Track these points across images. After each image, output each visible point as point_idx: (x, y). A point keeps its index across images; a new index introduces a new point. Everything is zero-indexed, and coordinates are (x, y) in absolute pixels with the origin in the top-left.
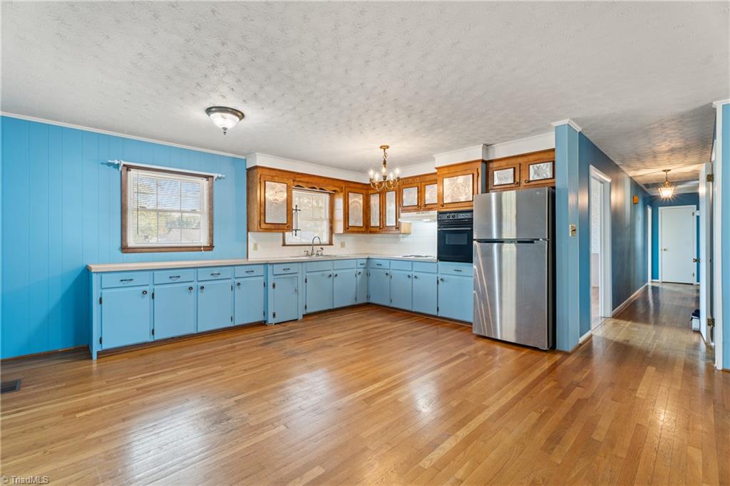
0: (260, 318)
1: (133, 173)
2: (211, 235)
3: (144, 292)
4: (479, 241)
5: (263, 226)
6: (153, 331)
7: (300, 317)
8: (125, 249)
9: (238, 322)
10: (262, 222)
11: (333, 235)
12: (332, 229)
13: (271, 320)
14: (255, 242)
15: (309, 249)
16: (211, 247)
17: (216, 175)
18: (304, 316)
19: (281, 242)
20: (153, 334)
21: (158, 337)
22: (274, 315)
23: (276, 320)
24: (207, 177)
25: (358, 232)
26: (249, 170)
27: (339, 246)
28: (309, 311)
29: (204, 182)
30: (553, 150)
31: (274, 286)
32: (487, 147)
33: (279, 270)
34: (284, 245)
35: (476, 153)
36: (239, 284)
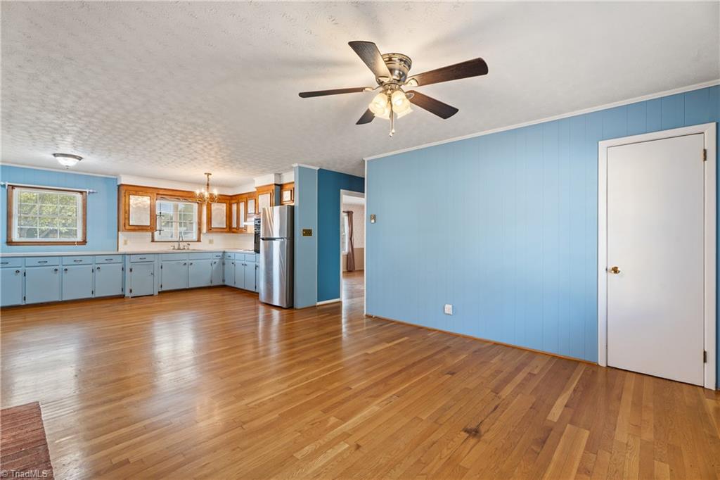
0: (119, 292)
1: (16, 191)
2: (85, 234)
3: (18, 272)
4: (263, 239)
5: (127, 227)
6: (25, 298)
7: (156, 293)
8: (10, 242)
9: (97, 295)
10: (127, 224)
11: (202, 235)
12: (200, 230)
13: (127, 294)
14: (126, 239)
15: (176, 245)
16: (84, 242)
17: (87, 191)
18: (159, 292)
19: (150, 239)
20: (25, 299)
21: (28, 302)
22: (131, 291)
23: (133, 295)
24: (81, 192)
25: (222, 232)
26: (119, 186)
27: (208, 242)
28: (164, 289)
29: (79, 196)
30: (293, 183)
31: (131, 270)
32: (279, 175)
33: (136, 258)
34: (153, 241)
35: (270, 179)
36: (99, 268)
